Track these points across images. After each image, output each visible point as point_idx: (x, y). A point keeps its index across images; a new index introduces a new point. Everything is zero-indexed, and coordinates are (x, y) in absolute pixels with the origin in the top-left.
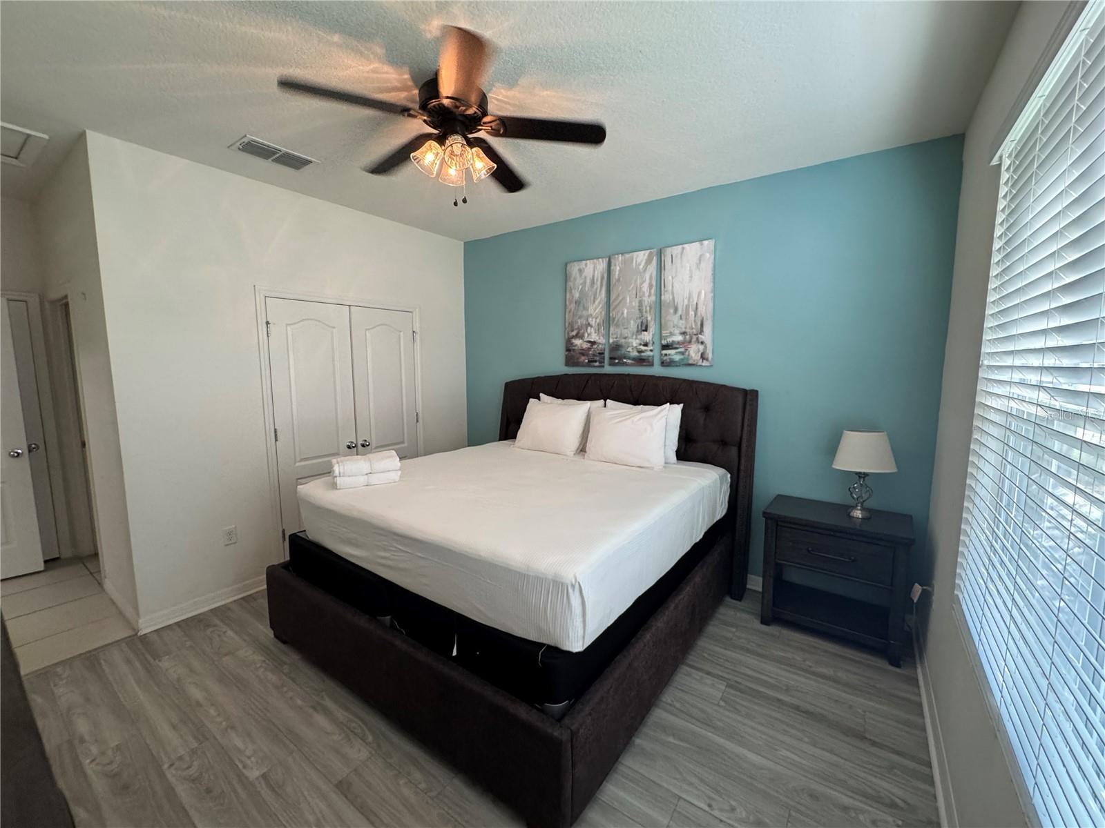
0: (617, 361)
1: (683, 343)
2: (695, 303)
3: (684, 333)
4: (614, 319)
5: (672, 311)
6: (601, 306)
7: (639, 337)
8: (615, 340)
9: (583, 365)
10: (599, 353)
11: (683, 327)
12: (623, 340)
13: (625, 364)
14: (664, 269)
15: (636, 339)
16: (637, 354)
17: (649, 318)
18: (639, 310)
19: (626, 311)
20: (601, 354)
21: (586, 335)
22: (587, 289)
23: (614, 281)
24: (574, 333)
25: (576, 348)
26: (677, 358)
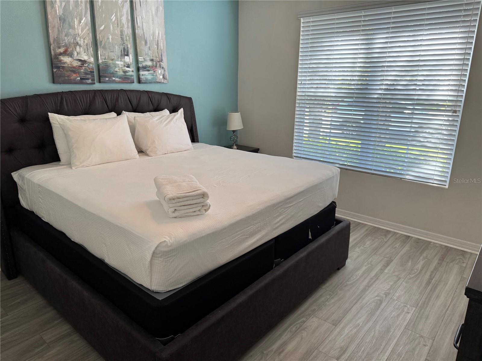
0: (107, 79)
1: (152, 67)
2: (157, 40)
3: (152, 60)
4: (101, 42)
5: (143, 43)
6: (87, 28)
7: (123, 60)
8: (104, 60)
9: (76, 83)
10: (90, 71)
11: (151, 56)
12: (111, 62)
13: (114, 82)
14: (136, 10)
15: (121, 61)
16: (123, 74)
17: (129, 46)
18: (121, 37)
19: (110, 37)
20: (92, 72)
21: (75, 54)
22: (71, 8)
23: (98, 7)
24: (62, 50)
25: (66, 65)
26: (149, 77)
